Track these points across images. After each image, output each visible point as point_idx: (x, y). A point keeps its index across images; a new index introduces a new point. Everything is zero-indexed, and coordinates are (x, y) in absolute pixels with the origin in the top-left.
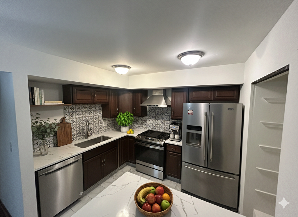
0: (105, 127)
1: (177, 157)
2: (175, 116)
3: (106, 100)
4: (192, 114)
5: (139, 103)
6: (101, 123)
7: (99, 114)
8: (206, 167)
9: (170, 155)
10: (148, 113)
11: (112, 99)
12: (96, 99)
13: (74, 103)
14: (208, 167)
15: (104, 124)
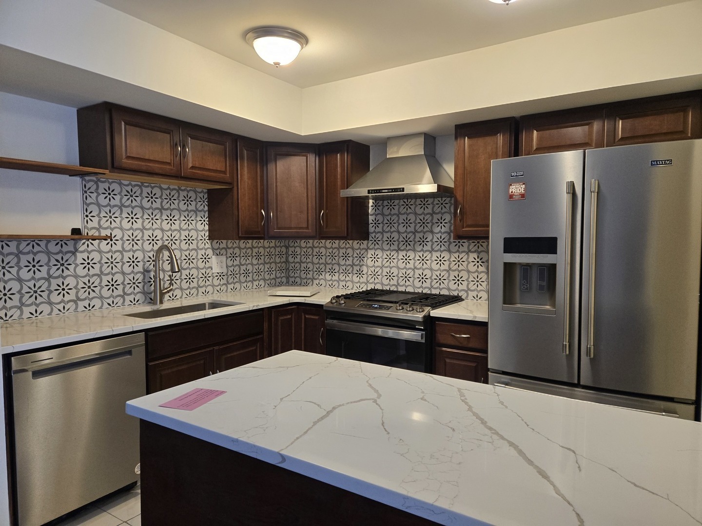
0: (221, 276)
1: (474, 365)
2: (468, 226)
3: (224, 172)
4: (523, 196)
5: (339, 183)
6: (206, 259)
7: (200, 227)
8: (576, 382)
9: (448, 360)
10: (371, 229)
11: (245, 174)
12: (190, 165)
13: (116, 168)
14: (582, 383)
15: (216, 265)
